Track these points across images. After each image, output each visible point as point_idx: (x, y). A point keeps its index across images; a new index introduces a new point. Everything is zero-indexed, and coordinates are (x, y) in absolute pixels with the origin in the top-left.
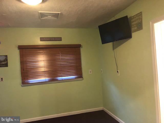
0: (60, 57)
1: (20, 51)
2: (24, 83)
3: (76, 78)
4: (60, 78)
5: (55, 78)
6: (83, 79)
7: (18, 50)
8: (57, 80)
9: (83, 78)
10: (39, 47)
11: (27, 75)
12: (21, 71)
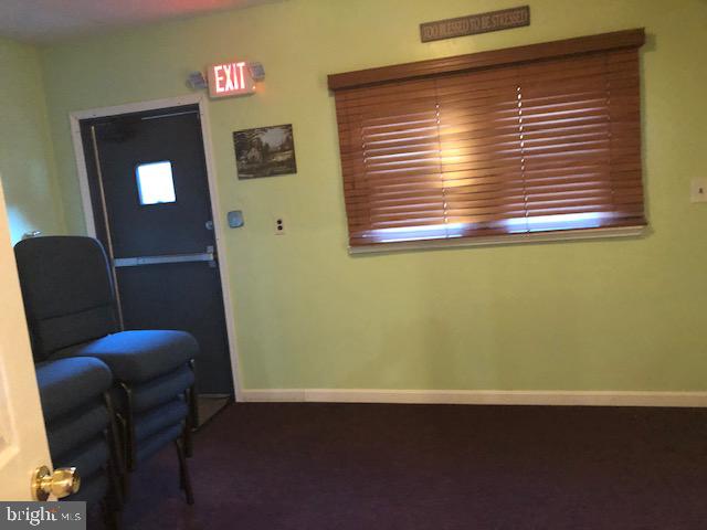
0: (517, 114)
1: (337, 102)
2: (359, 240)
3: (605, 225)
4: (515, 224)
5: (492, 225)
6: (652, 232)
7: (330, 95)
8: (502, 233)
9: (645, 224)
10: (436, 71)
11: (369, 209)
12: (345, 190)
